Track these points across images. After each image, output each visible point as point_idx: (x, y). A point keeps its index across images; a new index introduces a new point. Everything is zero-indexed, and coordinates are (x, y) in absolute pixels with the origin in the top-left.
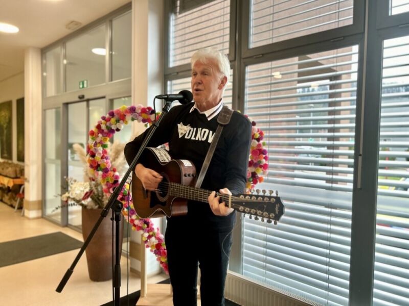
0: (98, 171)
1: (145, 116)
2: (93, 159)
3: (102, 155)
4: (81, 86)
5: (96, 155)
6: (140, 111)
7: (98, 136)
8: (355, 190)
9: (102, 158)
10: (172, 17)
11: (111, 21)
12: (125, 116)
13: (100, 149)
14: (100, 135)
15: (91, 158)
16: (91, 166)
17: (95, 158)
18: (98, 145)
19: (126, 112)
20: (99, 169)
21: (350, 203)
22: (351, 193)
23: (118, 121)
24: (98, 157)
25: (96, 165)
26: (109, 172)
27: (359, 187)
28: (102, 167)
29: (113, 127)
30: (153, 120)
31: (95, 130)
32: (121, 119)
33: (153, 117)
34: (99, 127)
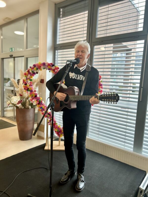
0: (28, 91)
1: (50, 67)
2: (25, 86)
3: (30, 84)
4: (11, 50)
5: (27, 84)
6: (47, 65)
8: (139, 102)
9: (30, 85)
10: (59, 20)
11: (27, 19)
12: (41, 67)
13: (29, 81)
14: (29, 75)
15: (24, 85)
16: (25, 89)
17: (27, 85)
18: (28, 79)
19: (41, 65)
20: (28, 90)
21: (136, 107)
22: (137, 103)
23: (37, 69)
24: (28, 85)
25: (27, 88)
26: (33, 92)
27: (141, 100)
28: (30, 89)
29: (35, 72)
30: (53, 69)
31: (27, 73)
32: (39, 68)
33: (53, 68)
34: (28, 71)
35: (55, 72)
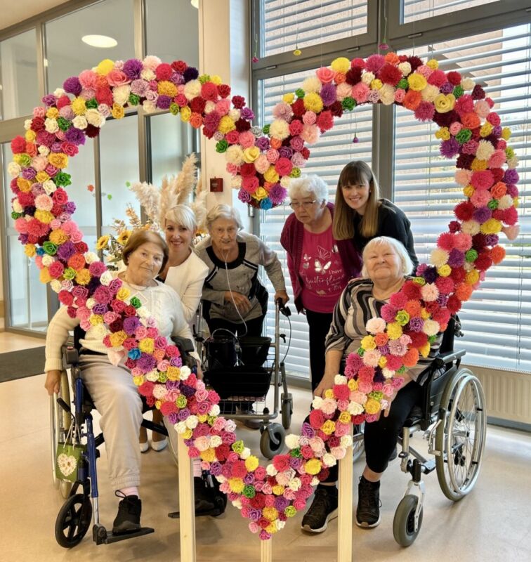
1: (167, 87)
2: (30, 218)
5: (38, 207)
7: (39, 153)
12: (111, 88)
14: (43, 149)
15: (26, 218)
17: (37, 214)
19: (114, 76)
23: (92, 105)
24: (42, 211)
29: (79, 123)
30: (190, 97)
31: (30, 136)
32: (101, 102)
33: (192, 90)
34: (38, 125)
35: (203, 114)
